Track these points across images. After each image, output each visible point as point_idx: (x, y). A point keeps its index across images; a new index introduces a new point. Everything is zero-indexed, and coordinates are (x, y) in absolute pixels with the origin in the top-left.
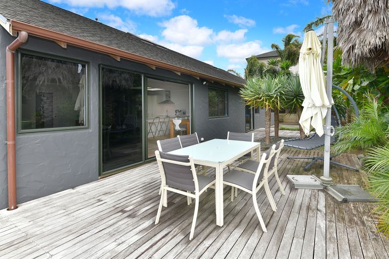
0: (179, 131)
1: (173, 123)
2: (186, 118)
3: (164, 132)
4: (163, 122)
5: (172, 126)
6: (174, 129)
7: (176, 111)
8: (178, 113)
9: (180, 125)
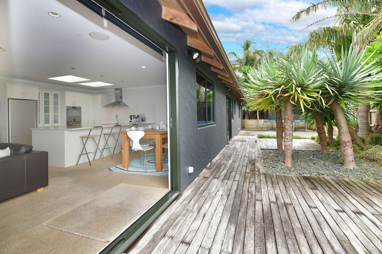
0: (139, 151)
1: (128, 138)
2: (150, 127)
3: (112, 150)
4: (110, 135)
5: (127, 143)
6: (130, 147)
7: (131, 116)
8: (134, 120)
9: (142, 141)
